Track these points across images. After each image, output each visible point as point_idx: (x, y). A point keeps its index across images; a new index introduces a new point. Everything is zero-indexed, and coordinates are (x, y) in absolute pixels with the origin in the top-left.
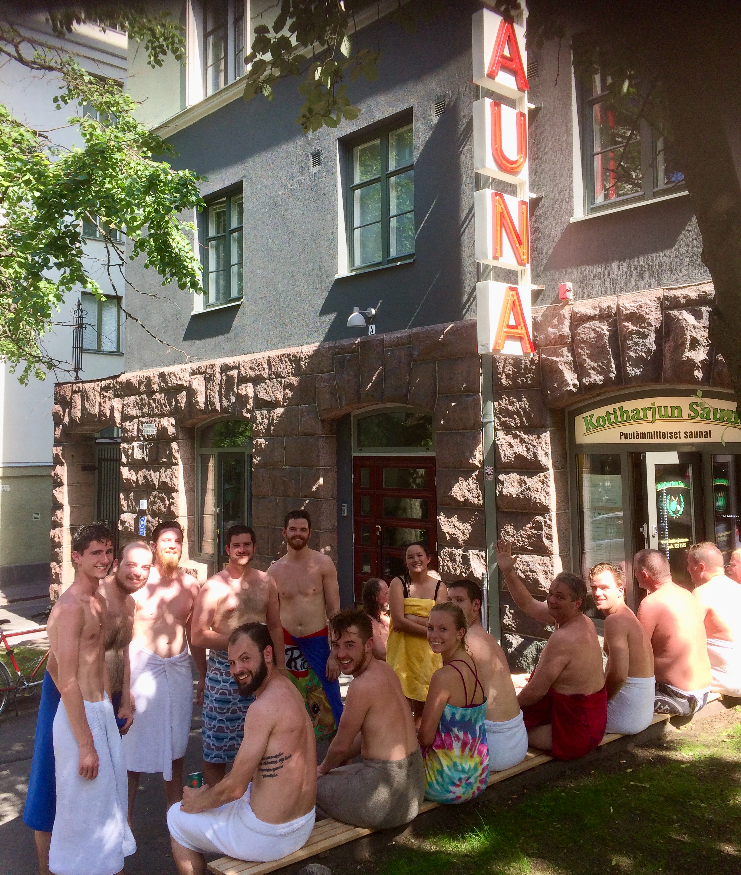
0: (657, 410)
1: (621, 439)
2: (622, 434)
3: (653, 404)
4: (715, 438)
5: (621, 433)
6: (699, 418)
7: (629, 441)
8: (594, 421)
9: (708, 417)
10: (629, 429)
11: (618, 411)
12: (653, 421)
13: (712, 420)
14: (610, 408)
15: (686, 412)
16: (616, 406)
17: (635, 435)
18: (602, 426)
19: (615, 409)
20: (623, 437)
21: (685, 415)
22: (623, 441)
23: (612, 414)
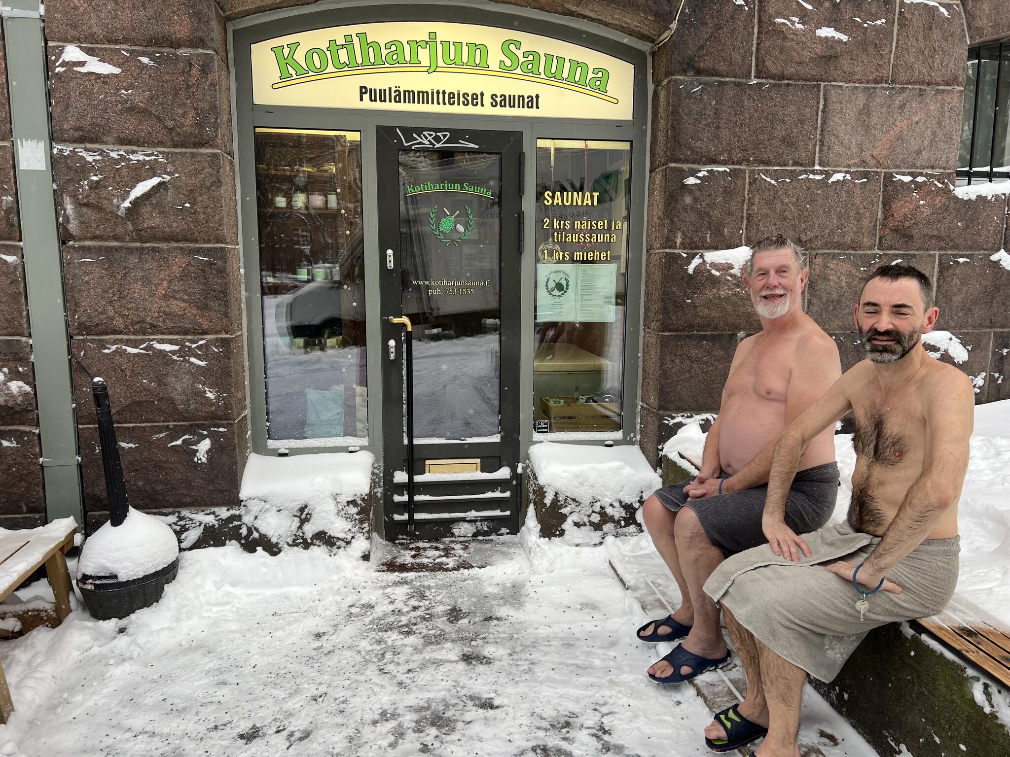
0: (440, 47)
1: (361, 99)
2: (363, 90)
3: (433, 36)
4: (546, 110)
5: (361, 88)
6: (518, 71)
7: (378, 105)
8: (300, 56)
9: (535, 71)
10: (379, 81)
11: (356, 41)
12: (431, 69)
13: (543, 76)
14: (338, 33)
15: (495, 58)
16: (353, 30)
17: (393, 95)
18: (319, 72)
19: (348, 39)
20: (366, 97)
21: (494, 64)
22: (367, 104)
23: (343, 46)
